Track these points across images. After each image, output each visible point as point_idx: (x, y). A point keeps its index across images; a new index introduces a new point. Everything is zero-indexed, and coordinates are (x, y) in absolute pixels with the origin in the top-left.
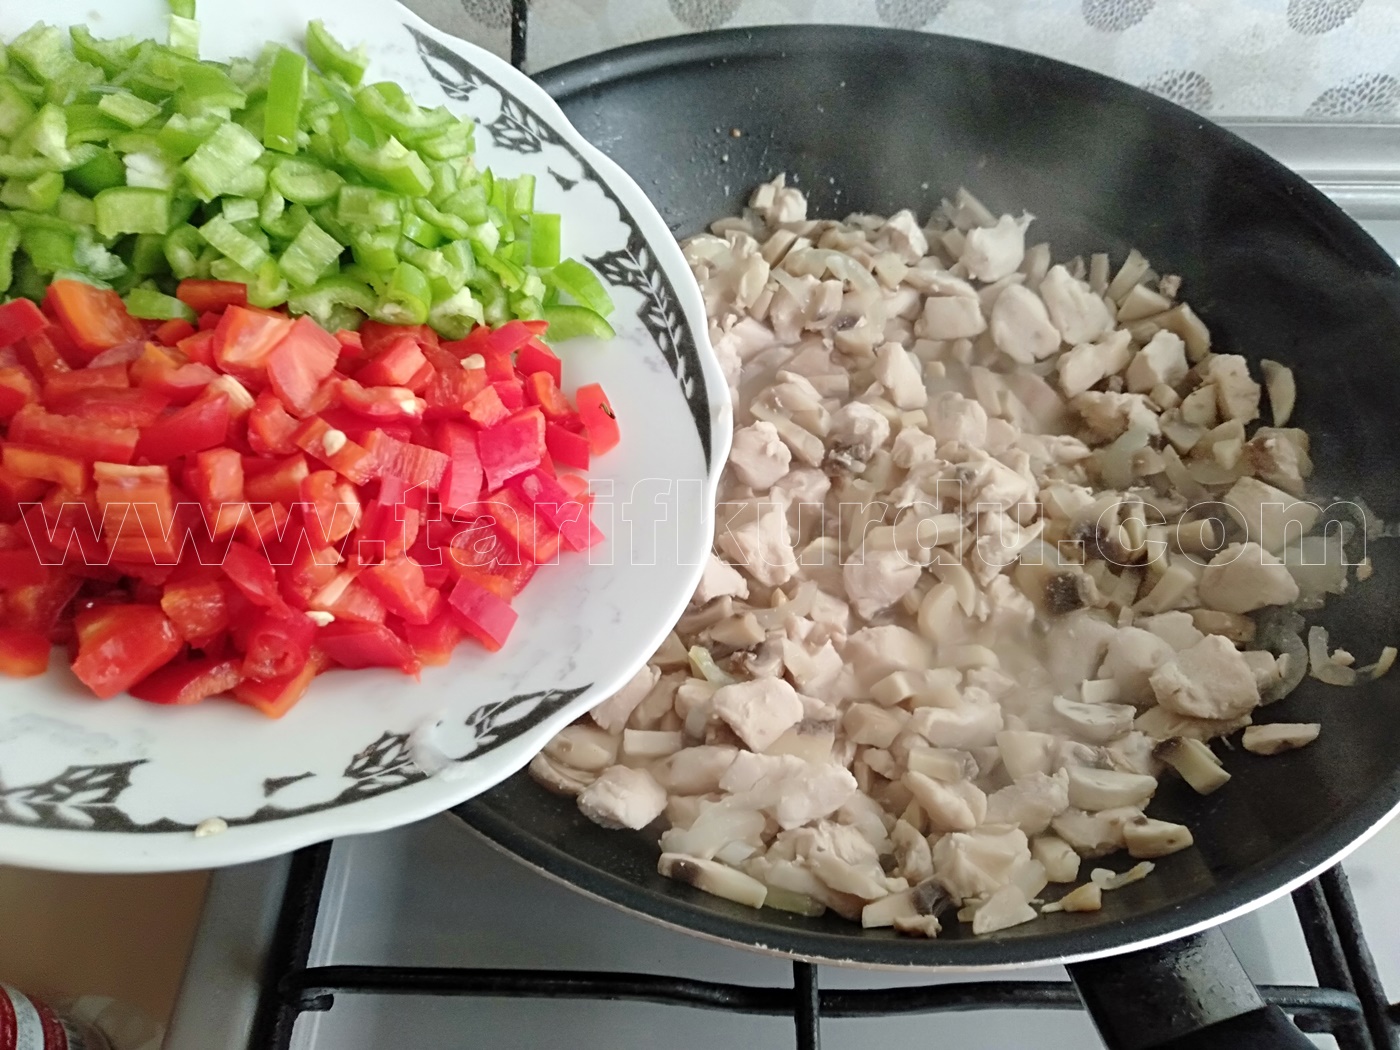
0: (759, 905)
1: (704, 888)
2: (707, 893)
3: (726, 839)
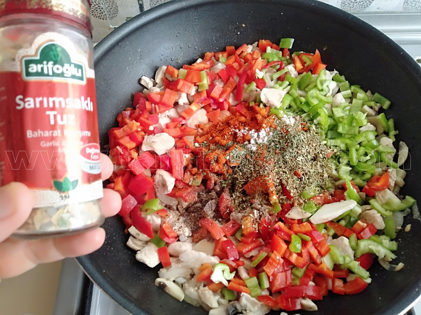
0: (181, 300)
1: (167, 291)
2: (167, 293)
3: (177, 276)
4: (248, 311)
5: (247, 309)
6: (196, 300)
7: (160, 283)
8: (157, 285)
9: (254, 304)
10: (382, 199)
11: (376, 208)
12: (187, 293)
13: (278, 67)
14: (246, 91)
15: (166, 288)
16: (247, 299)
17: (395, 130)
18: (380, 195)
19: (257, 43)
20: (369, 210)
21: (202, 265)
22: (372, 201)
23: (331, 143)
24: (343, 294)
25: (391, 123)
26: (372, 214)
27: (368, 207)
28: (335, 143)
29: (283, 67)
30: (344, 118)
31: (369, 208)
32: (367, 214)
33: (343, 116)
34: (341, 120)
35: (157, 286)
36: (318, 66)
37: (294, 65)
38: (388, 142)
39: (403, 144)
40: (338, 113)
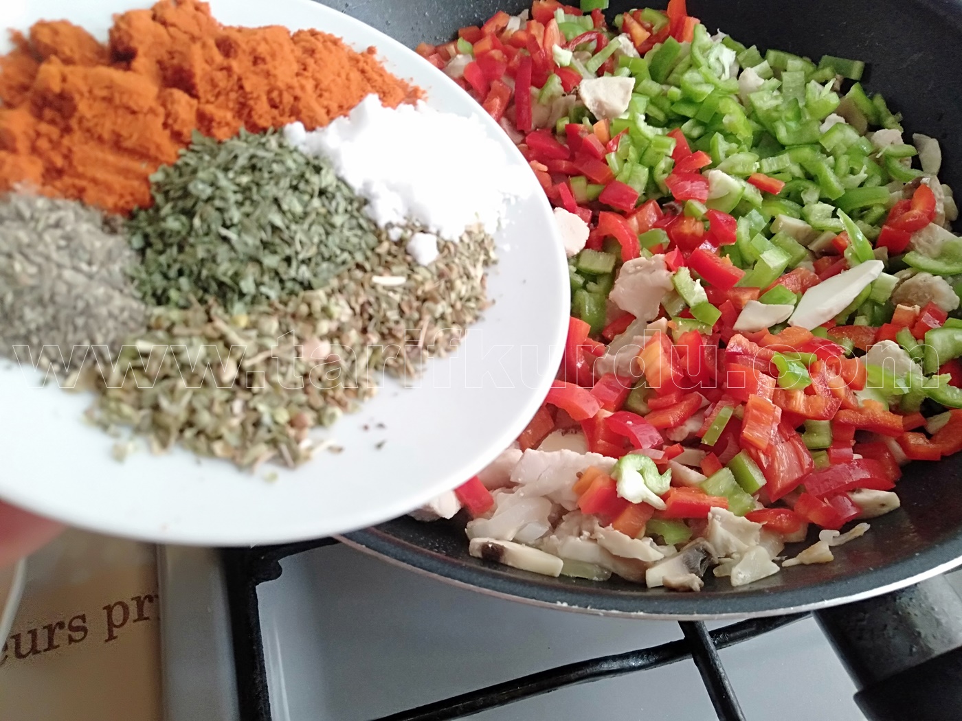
0: (557, 574)
1: (510, 564)
2: (512, 567)
3: (523, 522)
4: (735, 556)
5: (733, 549)
6: (593, 564)
7: (484, 547)
8: (479, 555)
9: (743, 533)
10: (929, 246)
11: (925, 267)
12: (564, 553)
13: (593, 45)
14: (539, 102)
15: (506, 555)
16: (726, 524)
17: (894, 113)
18: (921, 240)
19: (527, 11)
20: (911, 277)
21: (579, 475)
22: (910, 257)
23: (770, 165)
24: (939, 459)
25: (879, 102)
26: (921, 281)
27: (905, 273)
28: (780, 164)
29: (604, 43)
30: (780, 108)
31: (909, 275)
32: (909, 287)
33: (777, 106)
34: (775, 114)
35: (478, 558)
36: (683, 24)
37: (629, 36)
38: (890, 137)
39: (923, 137)
40: (764, 102)
